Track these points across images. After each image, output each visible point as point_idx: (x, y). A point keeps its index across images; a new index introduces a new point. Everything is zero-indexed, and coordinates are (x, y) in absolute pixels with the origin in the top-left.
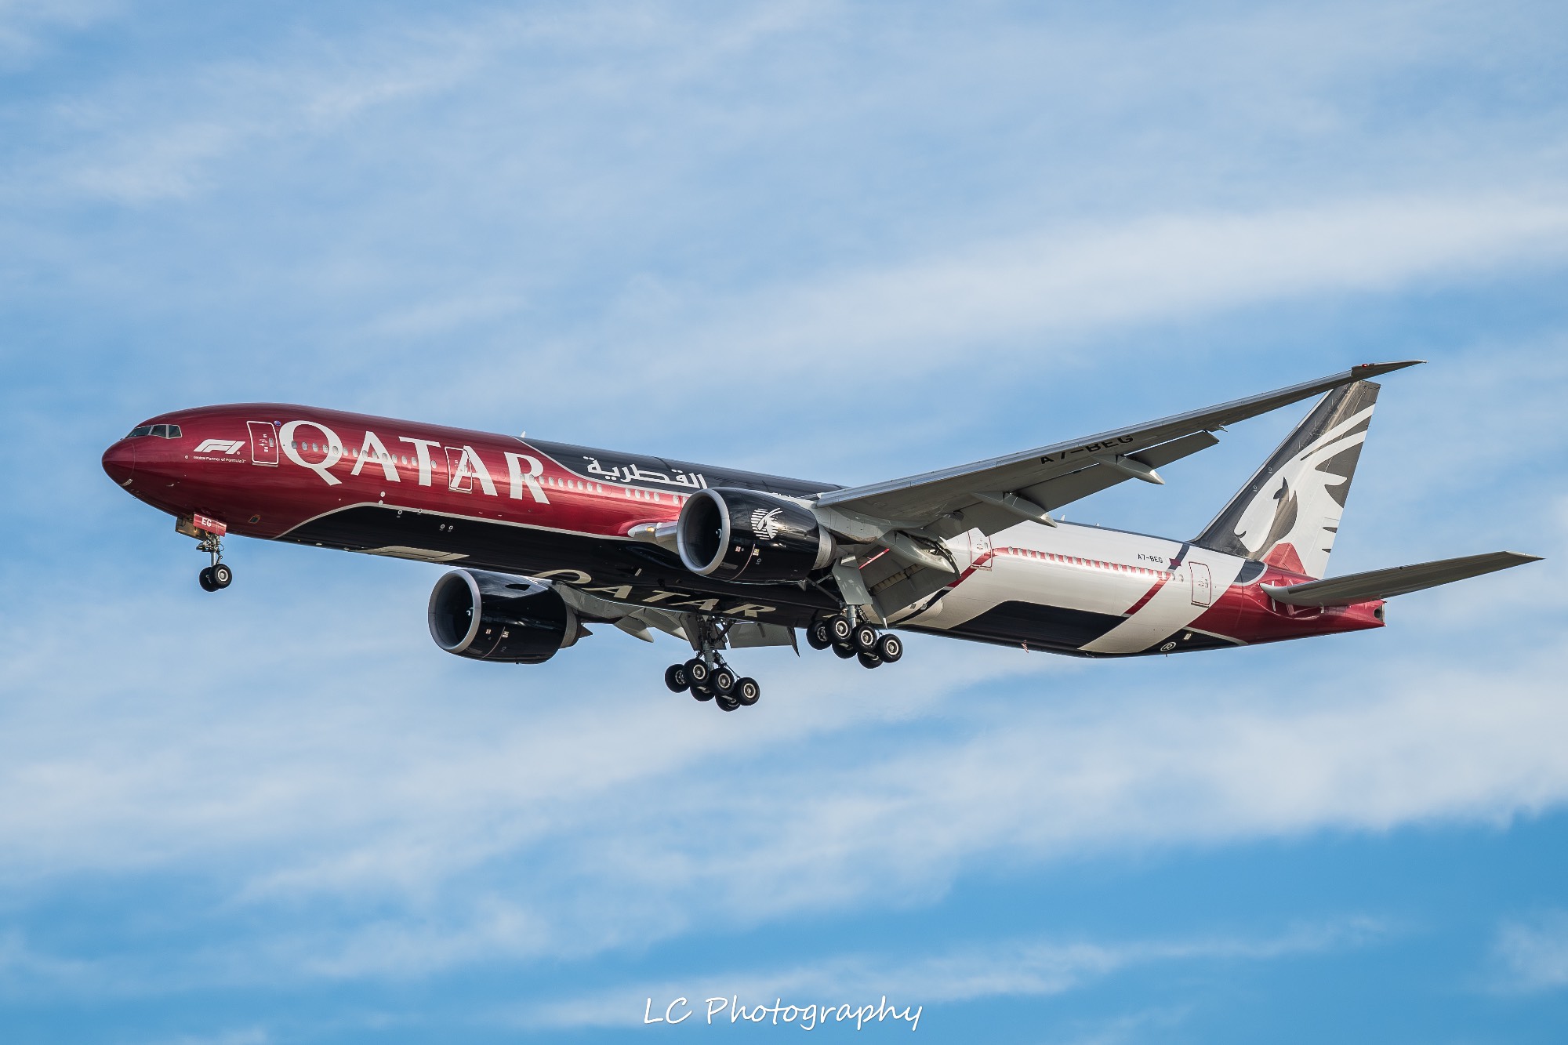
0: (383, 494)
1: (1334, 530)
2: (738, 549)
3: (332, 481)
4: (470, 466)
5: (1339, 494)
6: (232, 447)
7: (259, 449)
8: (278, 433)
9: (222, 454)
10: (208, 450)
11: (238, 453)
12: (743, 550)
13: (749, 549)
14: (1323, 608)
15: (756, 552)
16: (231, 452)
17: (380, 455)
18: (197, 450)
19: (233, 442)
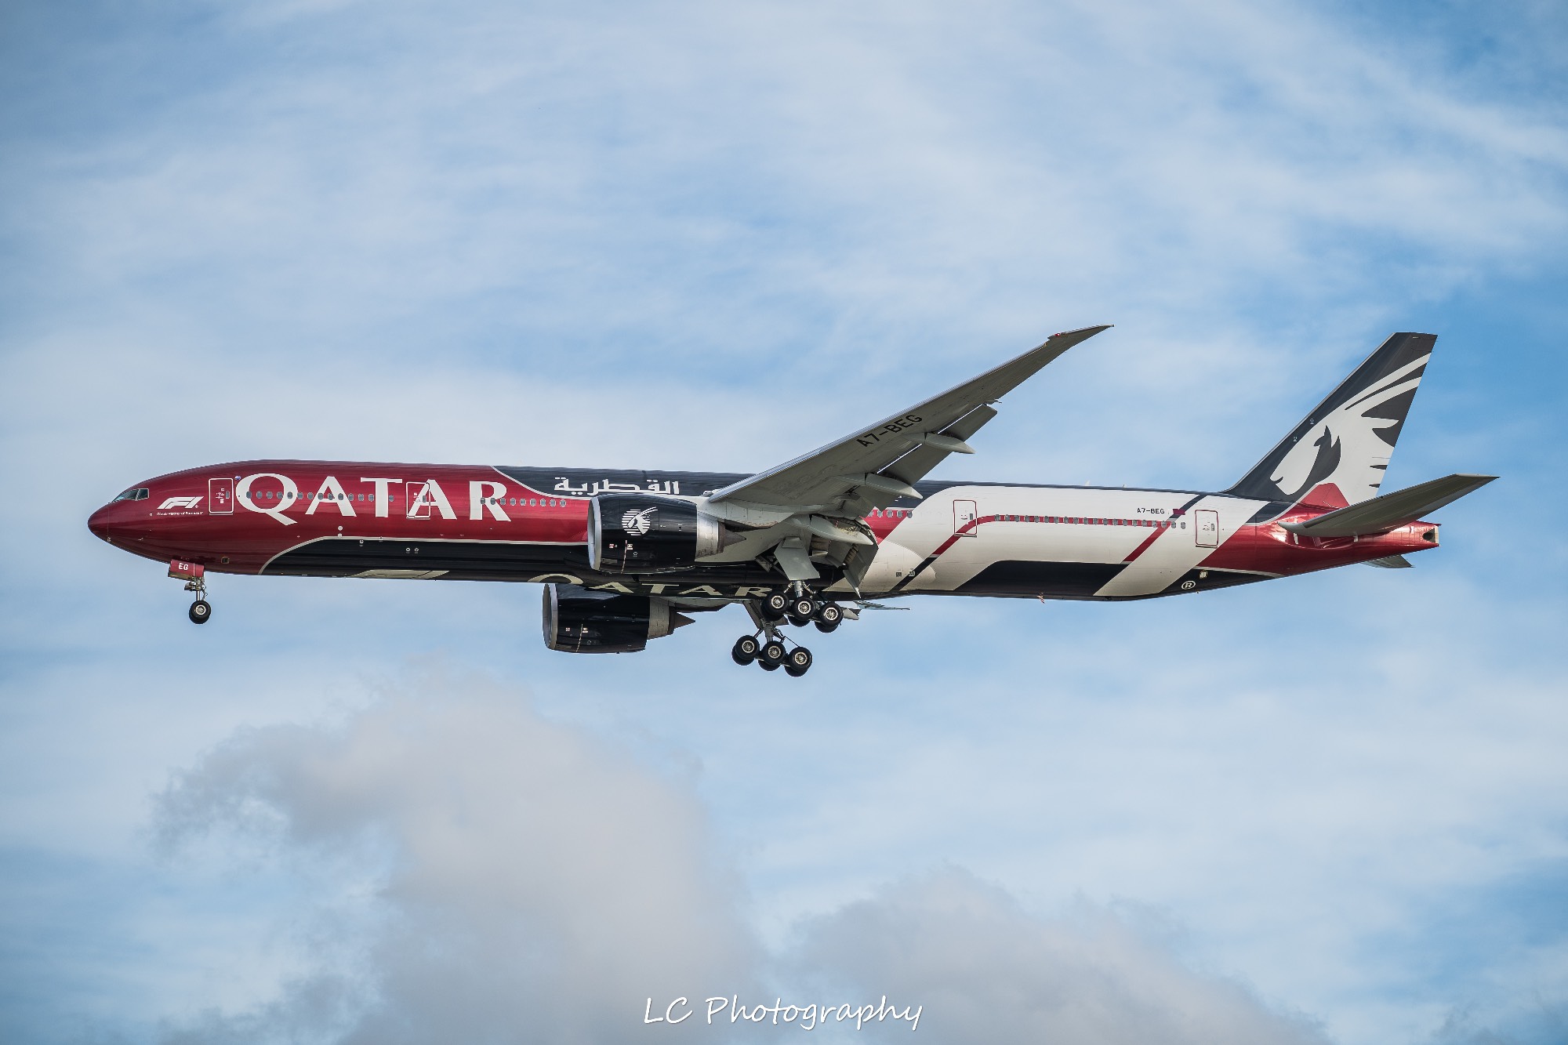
0: (340, 528)
1: (1384, 467)
2: (612, 546)
3: (287, 521)
4: (429, 497)
5: (1389, 436)
6: (191, 502)
7: (216, 502)
8: (235, 486)
9: (182, 509)
10: (170, 507)
11: (196, 507)
12: (616, 546)
13: (622, 546)
14: (1357, 537)
15: (630, 547)
16: (190, 506)
17: (336, 495)
18: (160, 507)
19: (192, 498)
